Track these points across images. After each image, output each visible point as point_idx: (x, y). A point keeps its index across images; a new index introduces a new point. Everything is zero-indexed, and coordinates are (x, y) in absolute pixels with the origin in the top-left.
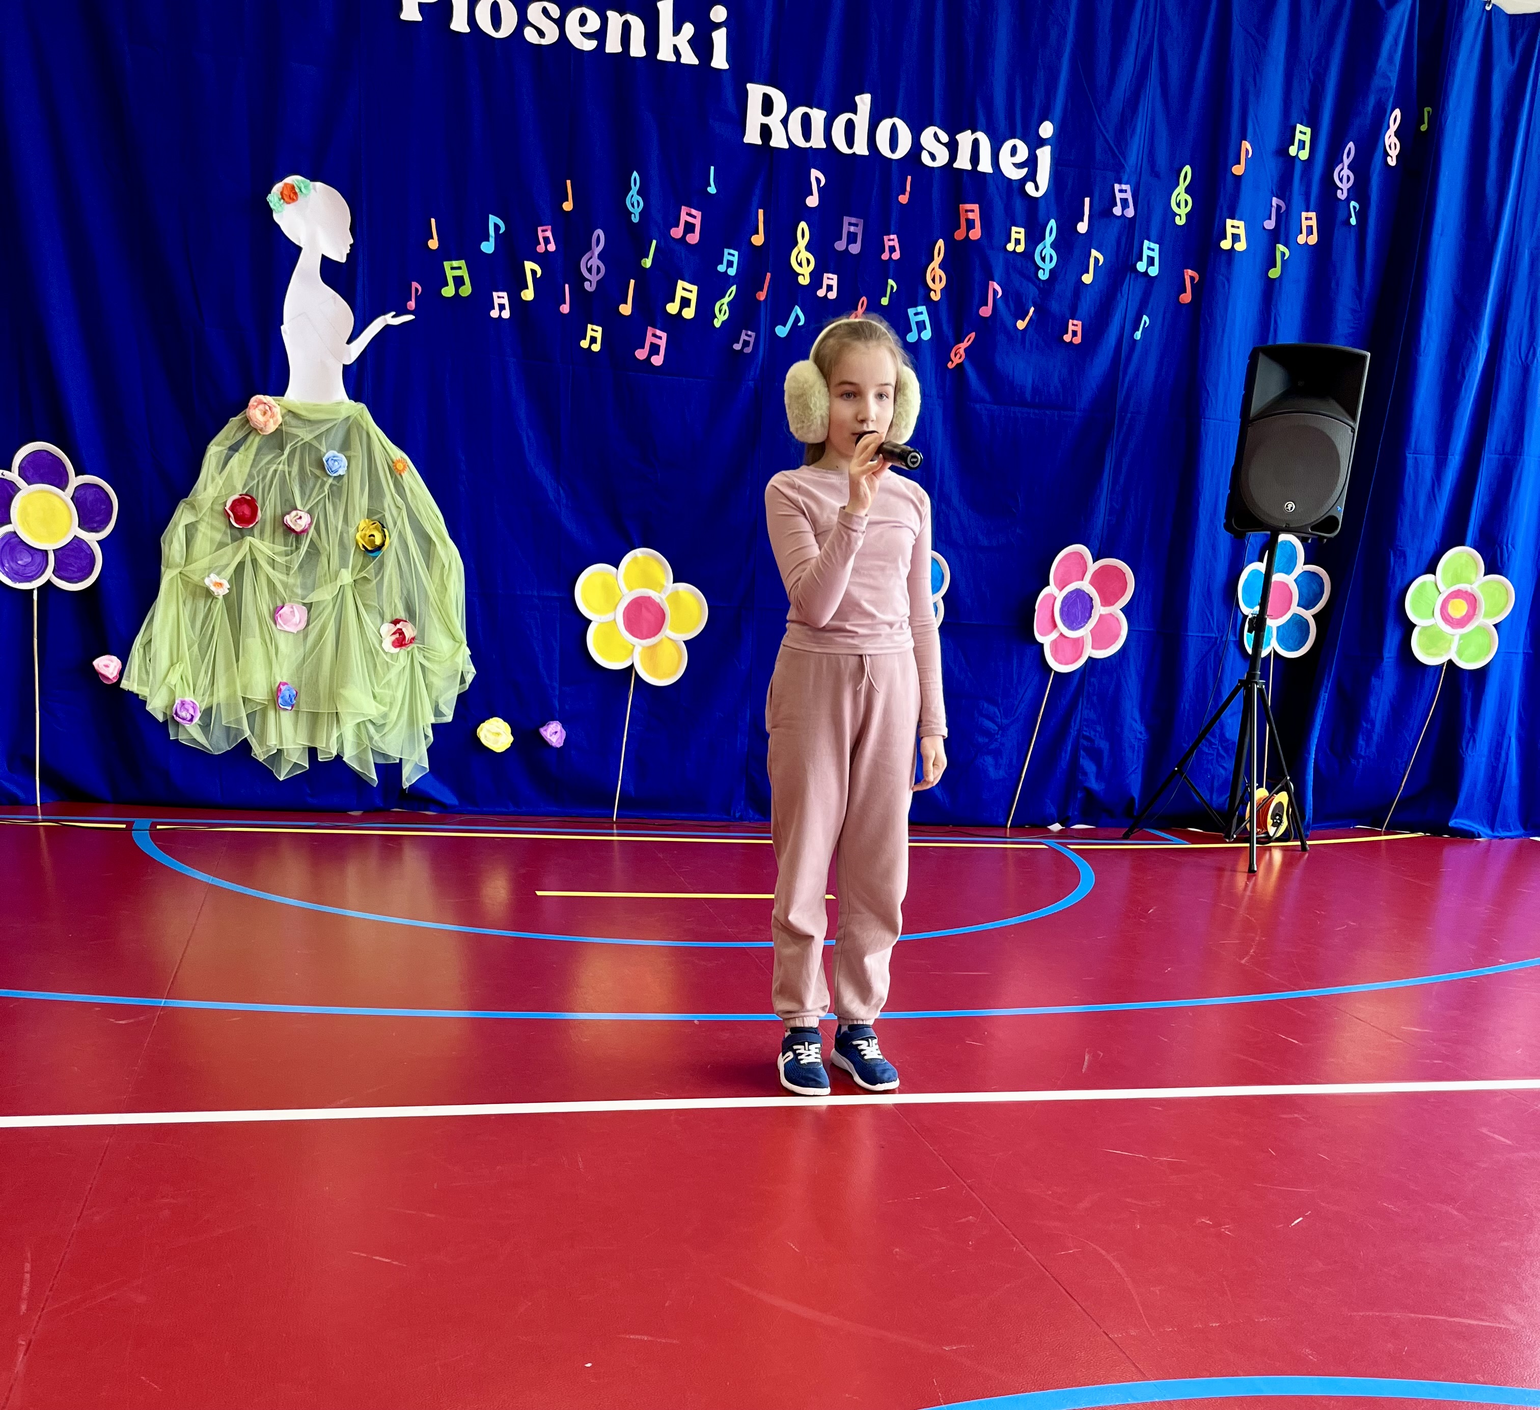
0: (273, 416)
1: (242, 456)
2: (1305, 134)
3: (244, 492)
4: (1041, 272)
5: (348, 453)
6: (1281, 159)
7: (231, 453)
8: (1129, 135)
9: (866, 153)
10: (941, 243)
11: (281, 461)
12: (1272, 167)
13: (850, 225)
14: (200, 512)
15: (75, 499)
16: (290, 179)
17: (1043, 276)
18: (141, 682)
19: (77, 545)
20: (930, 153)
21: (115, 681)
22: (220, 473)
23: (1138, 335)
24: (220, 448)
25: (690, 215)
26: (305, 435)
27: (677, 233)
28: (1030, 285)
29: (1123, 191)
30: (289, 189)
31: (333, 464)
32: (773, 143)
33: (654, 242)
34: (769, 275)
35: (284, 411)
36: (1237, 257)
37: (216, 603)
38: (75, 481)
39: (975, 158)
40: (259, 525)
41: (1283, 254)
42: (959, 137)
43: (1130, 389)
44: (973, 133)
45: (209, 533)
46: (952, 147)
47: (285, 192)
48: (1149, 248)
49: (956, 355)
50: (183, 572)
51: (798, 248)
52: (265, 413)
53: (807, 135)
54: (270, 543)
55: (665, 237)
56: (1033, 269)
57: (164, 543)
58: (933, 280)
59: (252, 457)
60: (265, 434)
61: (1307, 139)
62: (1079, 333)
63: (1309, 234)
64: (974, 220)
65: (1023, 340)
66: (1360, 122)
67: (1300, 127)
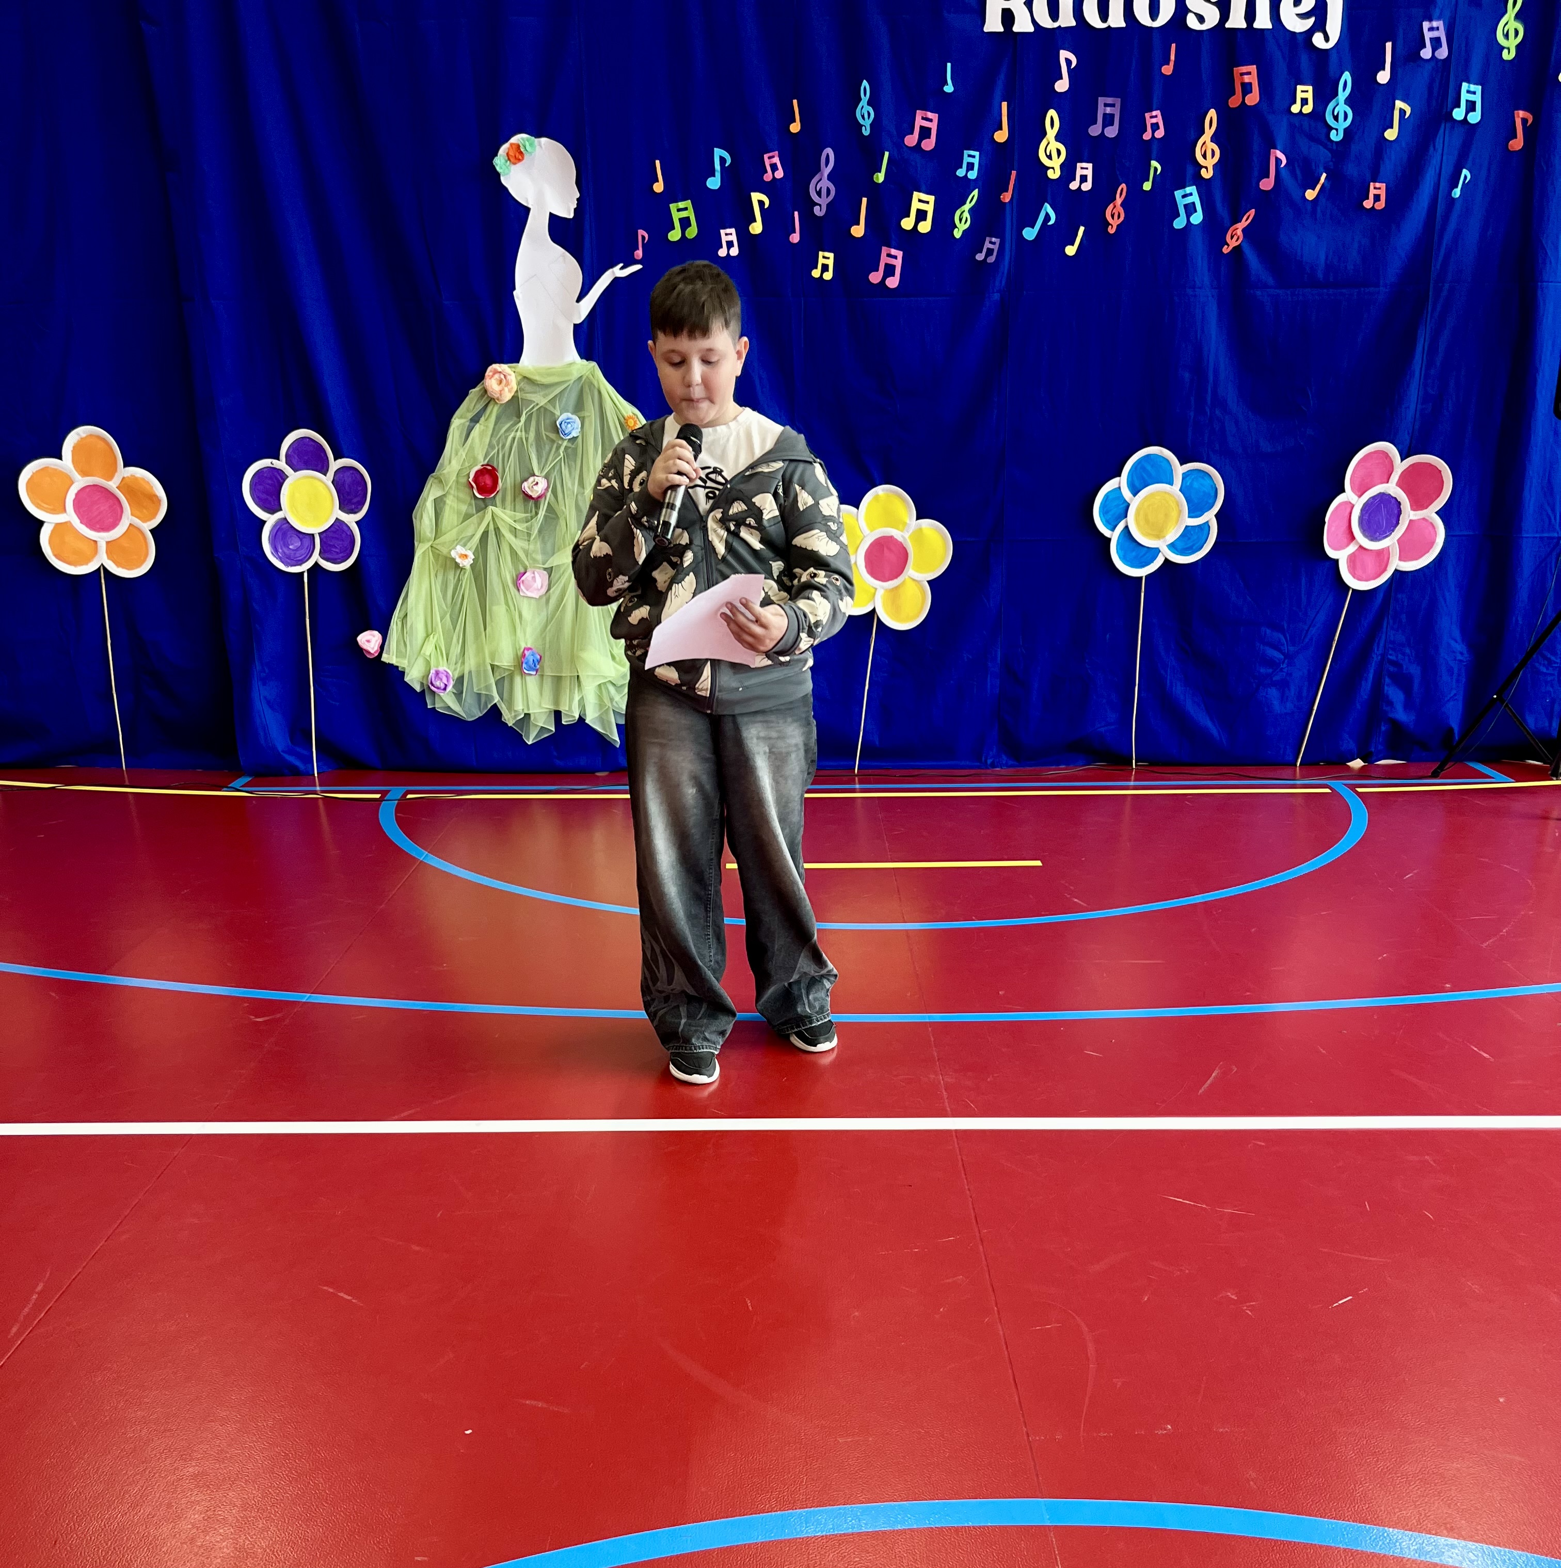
0: (507, 384)
1: (482, 427)
3: (486, 462)
4: (1333, 133)
5: (582, 414)
7: (472, 424)
9: (1122, 24)
10: (1212, 113)
11: (518, 429)
13: (1107, 106)
14: (447, 486)
15: (335, 482)
16: (518, 139)
17: (1337, 137)
18: (400, 654)
19: (339, 525)
20: (1197, 15)
21: (376, 655)
22: (463, 445)
23: (1456, 193)
24: (463, 421)
26: (540, 399)
27: (911, 140)
28: (1321, 151)
29: (1434, 29)
30: (514, 149)
31: (566, 427)
33: (887, 154)
34: (1014, 173)
35: (519, 378)
37: (465, 573)
38: (335, 465)
39: (1250, 14)
40: (500, 494)
43: (1447, 257)
45: (455, 505)
47: (511, 153)
48: (1468, 92)
49: (1232, 237)
50: (434, 546)
51: (1048, 140)
52: (501, 382)
53: (1054, 13)
54: (511, 510)
56: (1325, 130)
57: (416, 518)
58: (1204, 156)
59: (491, 425)
60: (501, 403)
62: (1383, 198)
64: (1251, 83)
65: (1314, 210)
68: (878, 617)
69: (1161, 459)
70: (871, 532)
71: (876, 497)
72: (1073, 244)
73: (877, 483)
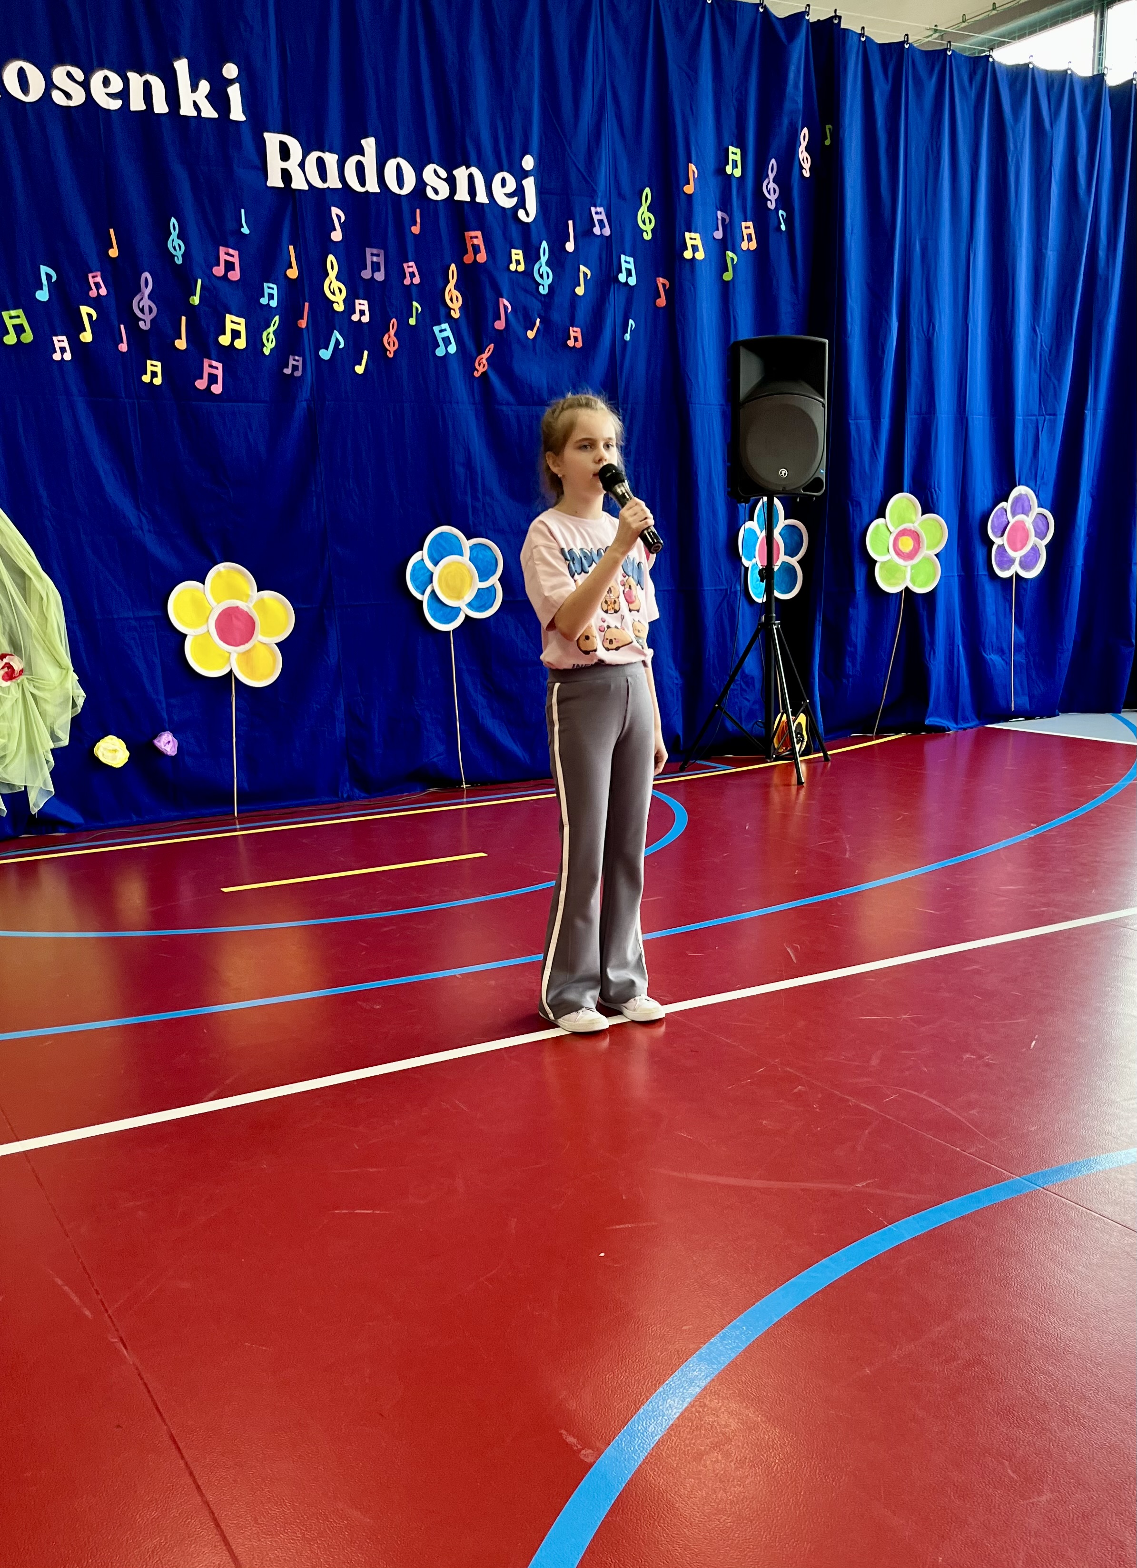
2: (736, 154)
4: (541, 288)
6: (720, 178)
8: (596, 165)
9: (378, 190)
10: (453, 267)
12: (713, 184)
13: (372, 255)
17: (544, 291)
20: (433, 188)
23: (627, 337)
25: (228, 254)
27: (219, 271)
28: (534, 300)
29: (598, 213)
32: (294, 186)
33: (199, 281)
34: (307, 304)
36: (697, 265)
39: (472, 191)
41: (732, 260)
42: (455, 172)
43: (628, 385)
44: (467, 168)
46: (451, 181)
48: (626, 262)
49: (479, 365)
51: (330, 279)
53: (323, 176)
55: (209, 276)
56: (534, 286)
58: (452, 300)
61: (738, 158)
62: (580, 339)
63: (750, 240)
64: (479, 245)
65: (534, 346)
66: (778, 142)
67: (732, 149)
68: (236, 677)
69: (452, 536)
70: (218, 603)
71: (219, 573)
72: (360, 364)
73: (218, 560)
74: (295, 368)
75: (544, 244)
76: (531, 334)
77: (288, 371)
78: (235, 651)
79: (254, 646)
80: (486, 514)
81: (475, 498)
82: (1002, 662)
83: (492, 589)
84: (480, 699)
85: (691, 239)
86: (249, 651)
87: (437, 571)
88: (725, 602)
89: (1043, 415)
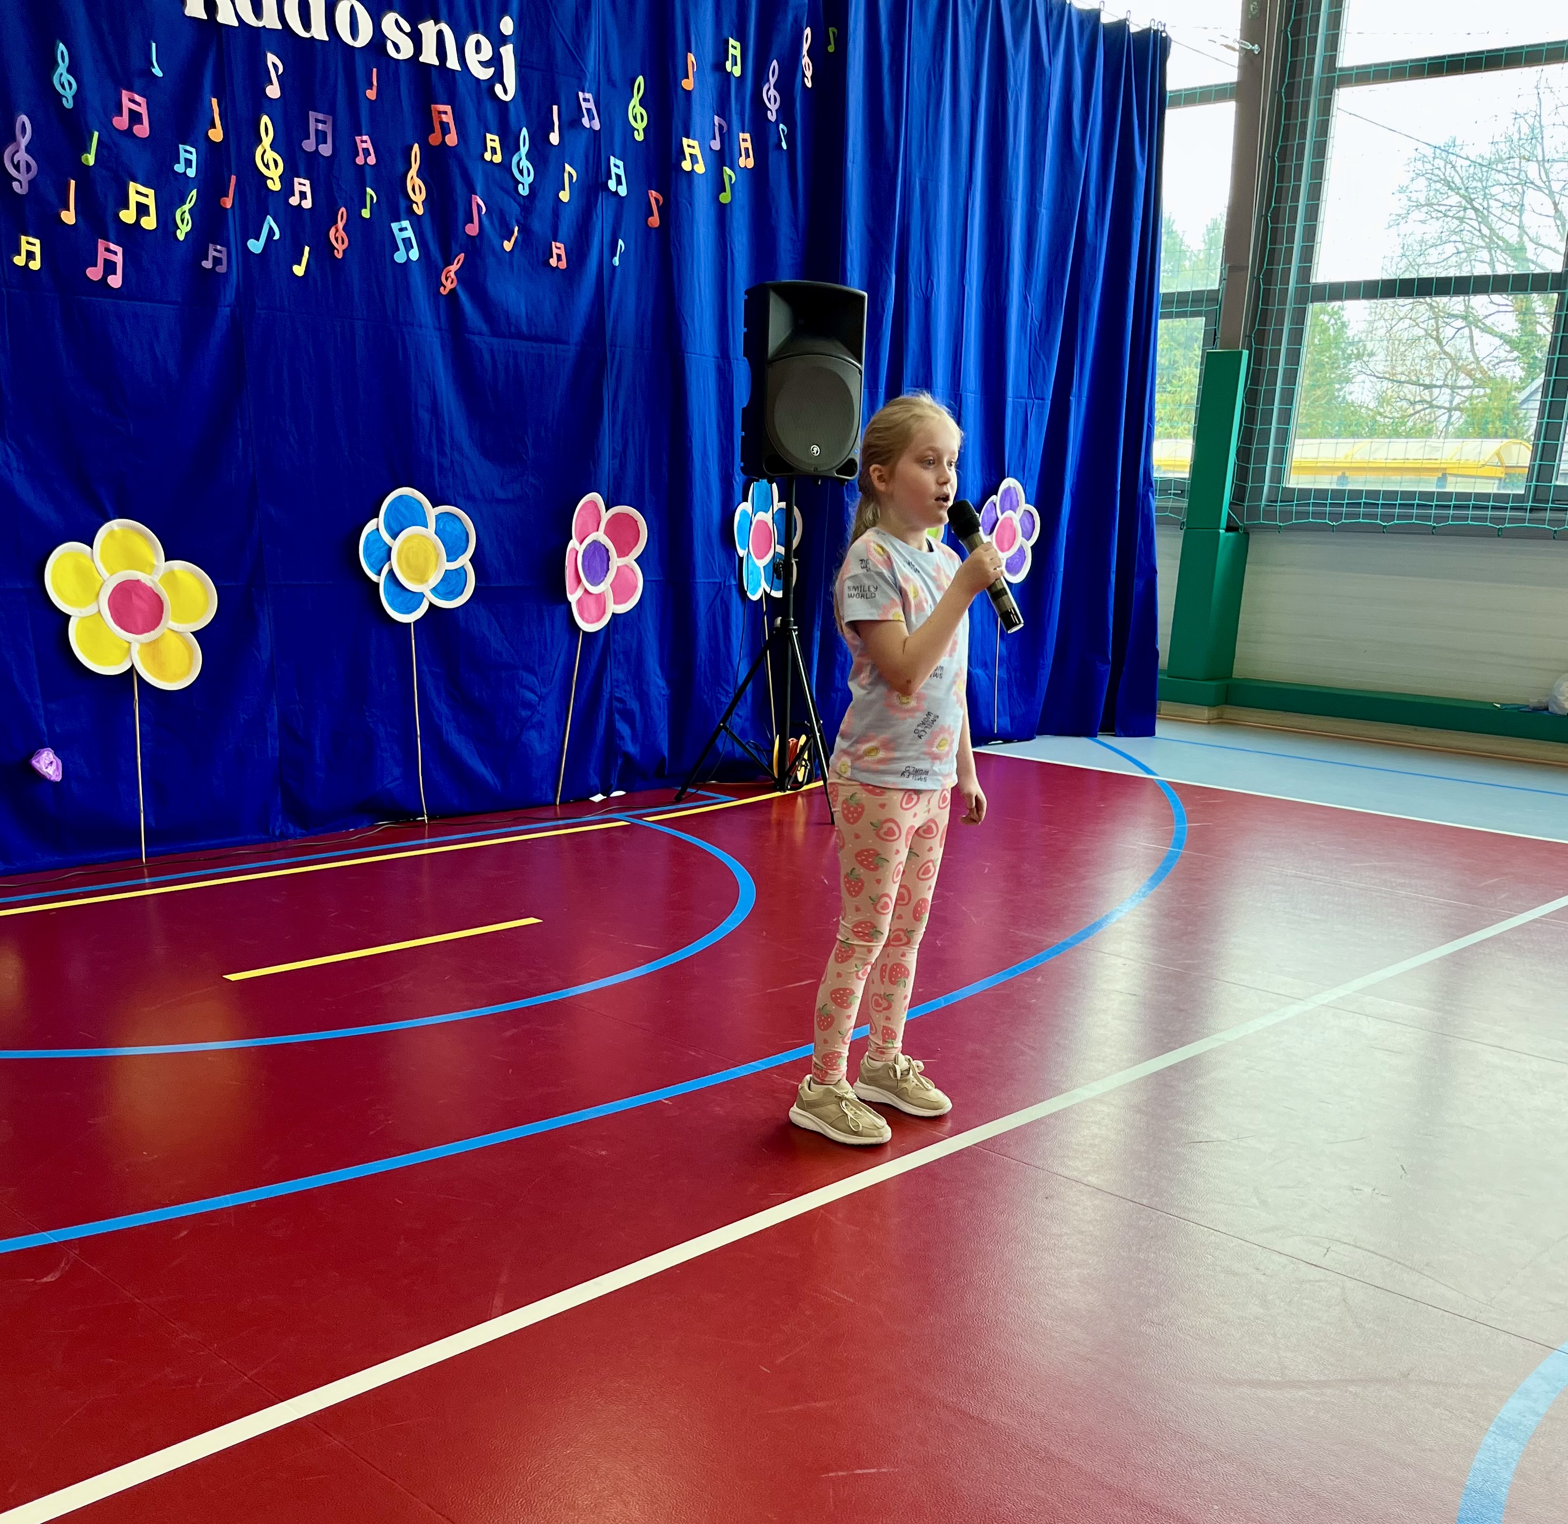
2: (736, 49)
4: (520, 186)
6: (717, 75)
8: (585, 40)
9: (325, 38)
10: (416, 147)
12: (713, 83)
13: (317, 121)
17: (524, 191)
20: (392, 42)
23: (616, 261)
25: (133, 101)
27: (121, 123)
28: (512, 202)
32: (221, 19)
33: (95, 134)
34: (233, 178)
36: (696, 180)
39: (441, 53)
41: (730, 178)
42: (421, 26)
43: (615, 322)
44: (436, 23)
46: (416, 37)
48: (615, 165)
51: (263, 147)
53: (257, 12)
55: (107, 128)
56: (512, 183)
58: (414, 191)
61: (738, 53)
62: (563, 256)
63: (748, 156)
64: (448, 123)
65: (511, 264)
66: (781, 40)
67: (732, 42)
68: (138, 675)
69: (413, 501)
70: (111, 575)
71: (112, 533)
72: (300, 264)
73: (111, 517)
74: (217, 261)
75: (524, 132)
76: (508, 246)
77: (207, 264)
78: (137, 641)
79: (163, 635)
80: (455, 475)
81: (442, 452)
82: (986, 678)
83: (462, 571)
84: (444, 709)
85: (689, 146)
86: (155, 642)
87: (396, 545)
88: (718, 600)
89: (1032, 399)
